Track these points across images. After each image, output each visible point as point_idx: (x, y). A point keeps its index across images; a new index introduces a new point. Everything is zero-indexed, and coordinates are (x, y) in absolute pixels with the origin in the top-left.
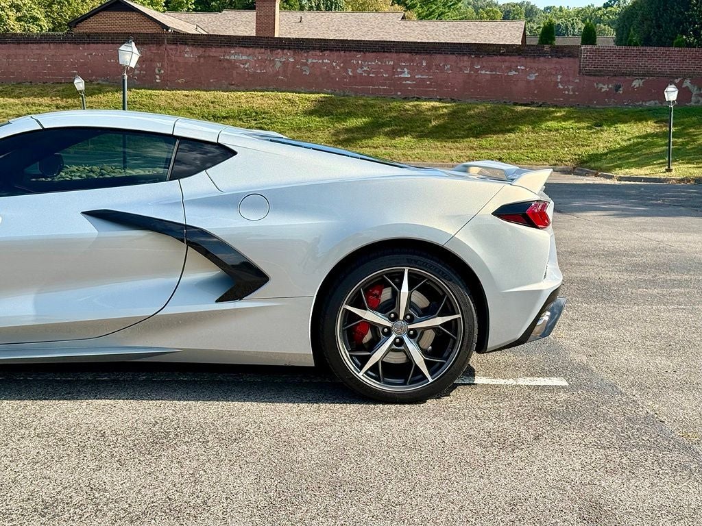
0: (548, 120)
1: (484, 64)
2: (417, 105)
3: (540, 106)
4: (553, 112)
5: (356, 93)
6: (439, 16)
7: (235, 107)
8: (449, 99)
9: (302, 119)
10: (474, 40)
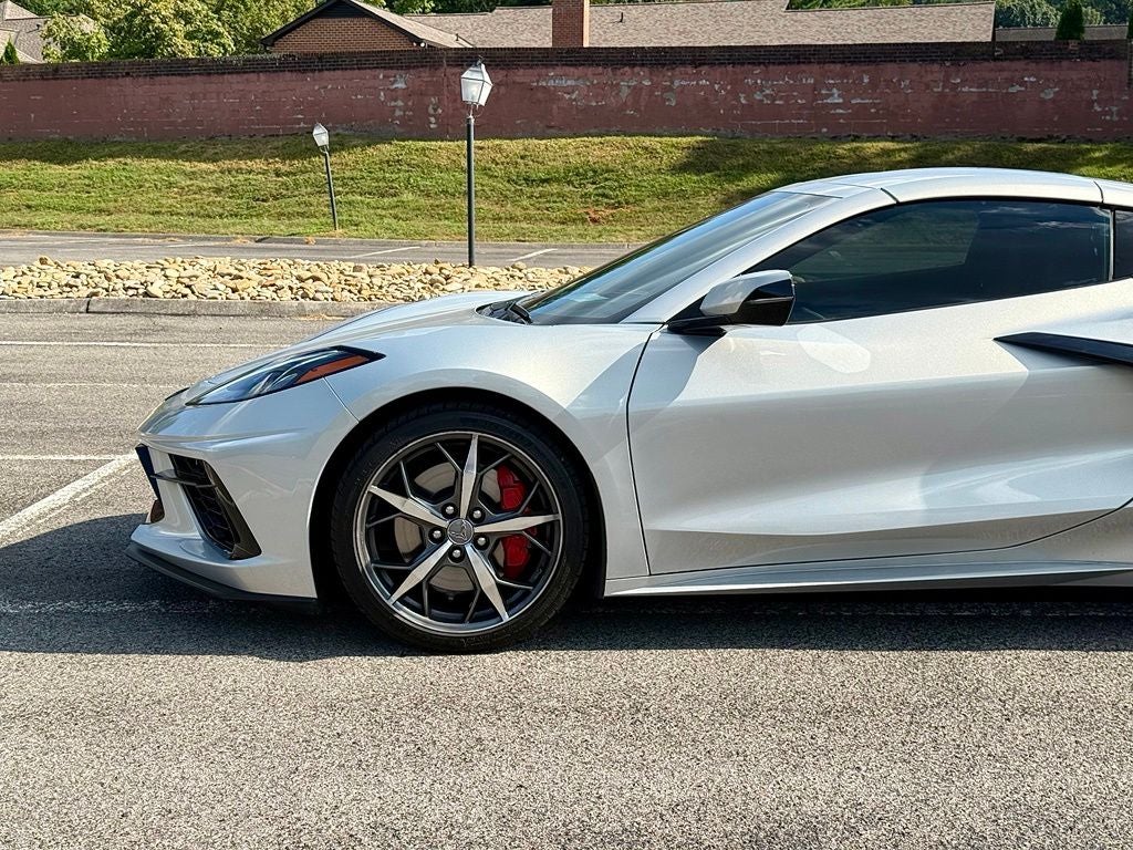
0: (1082, 165)
1: (967, 75)
2: (857, 148)
3: (1064, 141)
4: (1089, 151)
5: (753, 133)
7: (559, 164)
8: (909, 137)
9: (668, 178)
10: (911, 37)
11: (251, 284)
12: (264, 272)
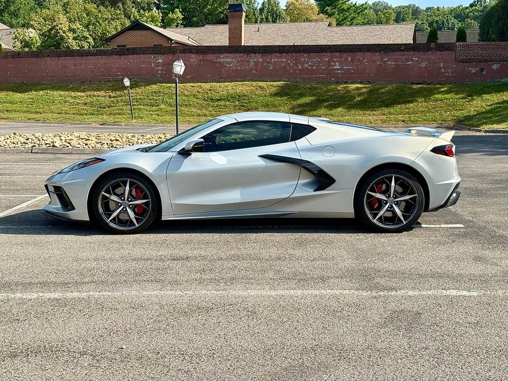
0: (435, 94)
1: (390, 57)
2: (346, 87)
3: (429, 84)
4: (439, 88)
5: (304, 80)
6: (351, 20)
7: (225, 93)
8: (367, 82)
9: (269, 99)
11: (93, 142)
12: (98, 138)
